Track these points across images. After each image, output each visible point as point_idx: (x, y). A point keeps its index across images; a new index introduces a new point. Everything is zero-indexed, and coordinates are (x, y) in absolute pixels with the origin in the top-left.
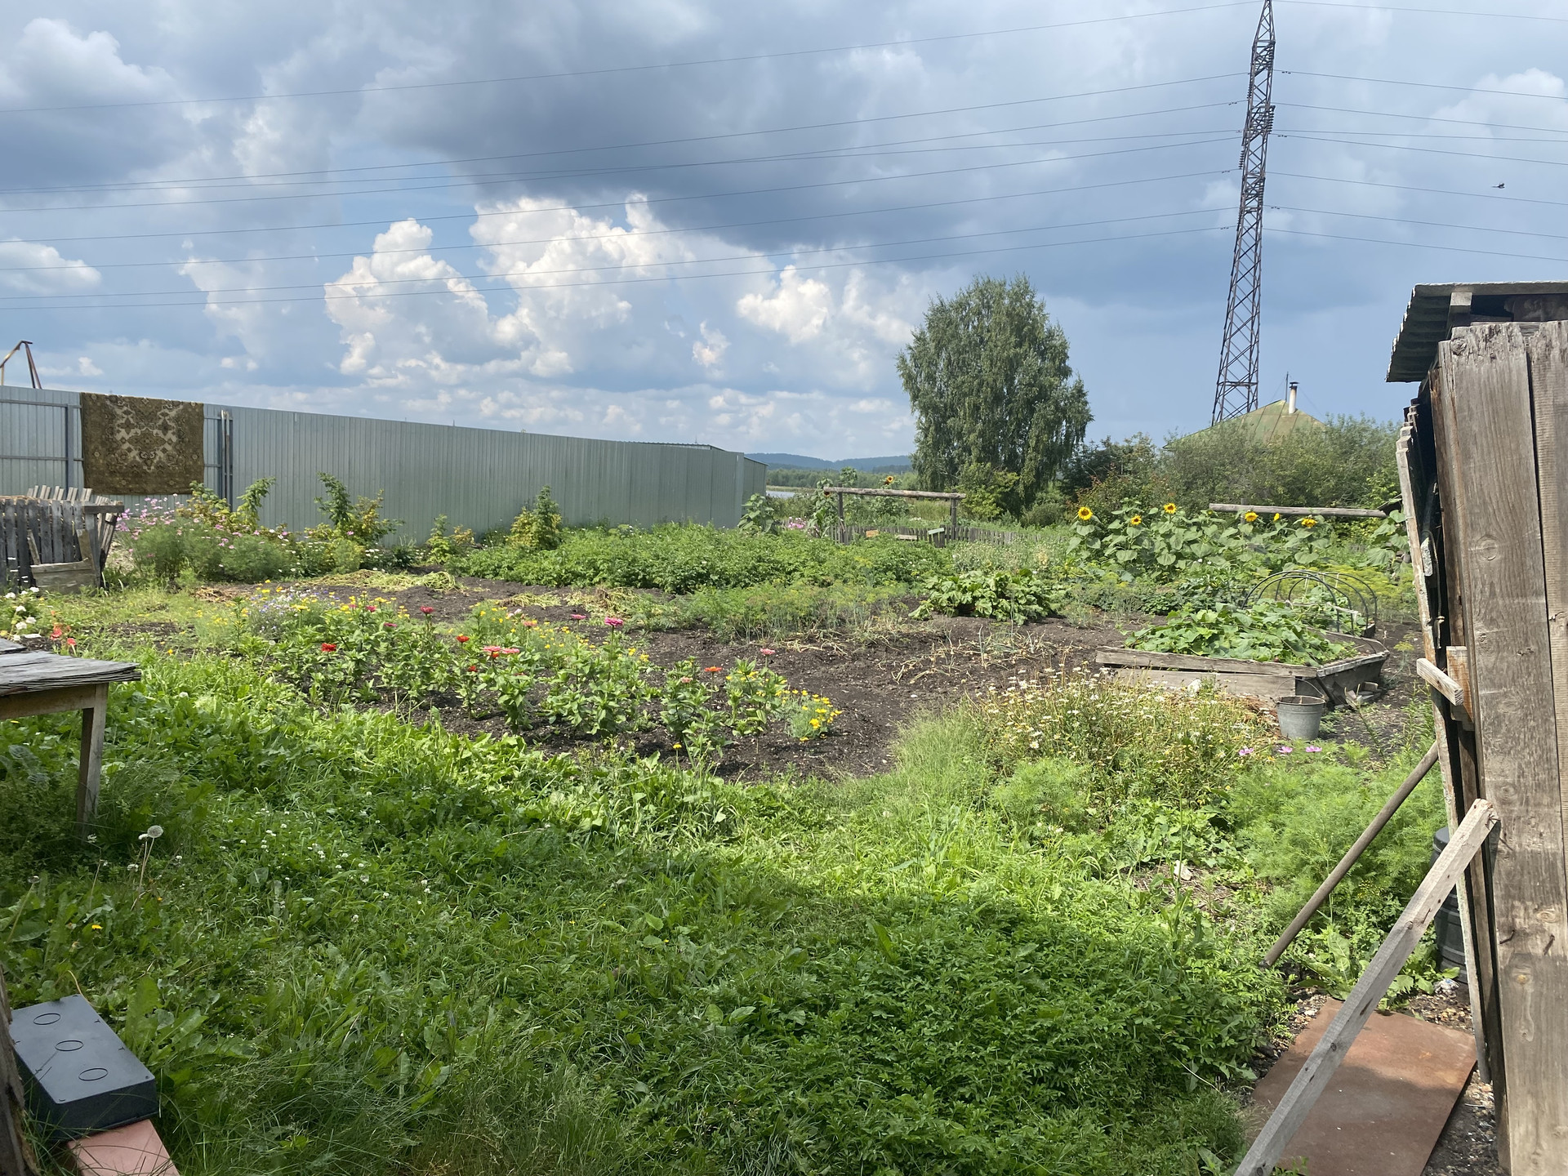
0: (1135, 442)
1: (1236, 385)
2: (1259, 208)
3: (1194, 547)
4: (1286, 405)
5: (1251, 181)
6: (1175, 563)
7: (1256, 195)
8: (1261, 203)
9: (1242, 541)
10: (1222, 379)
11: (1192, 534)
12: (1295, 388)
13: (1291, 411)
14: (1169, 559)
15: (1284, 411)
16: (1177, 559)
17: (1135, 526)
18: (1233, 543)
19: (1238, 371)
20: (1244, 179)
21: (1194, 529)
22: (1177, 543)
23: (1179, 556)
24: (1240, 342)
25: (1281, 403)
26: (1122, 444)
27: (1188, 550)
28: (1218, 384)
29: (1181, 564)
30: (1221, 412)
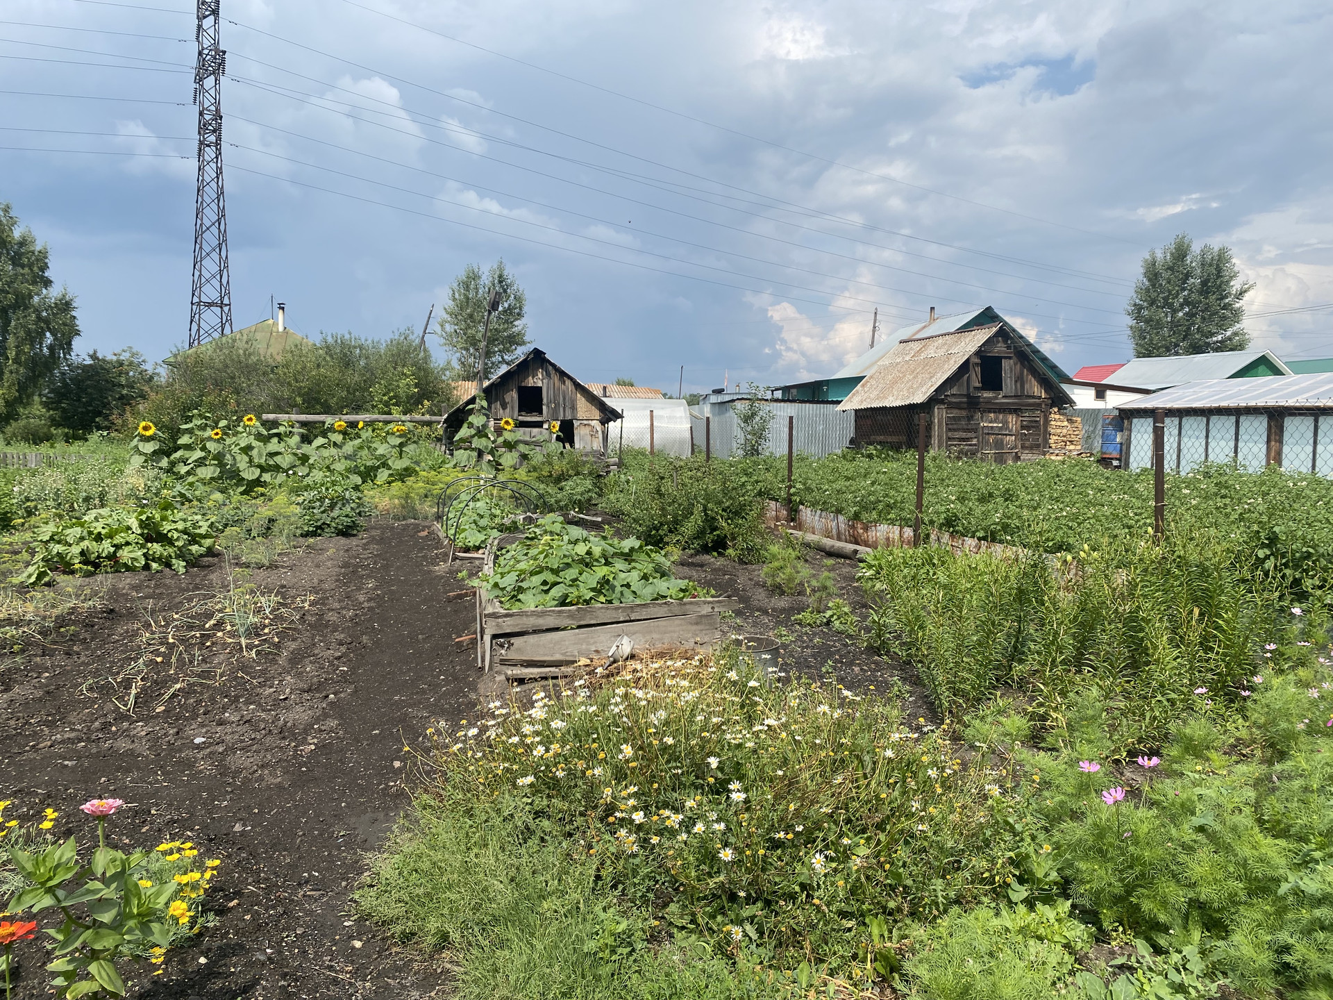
0: (125, 356)
1: (209, 305)
2: (218, 144)
3: (278, 459)
4: (275, 324)
5: (207, 117)
6: (260, 476)
7: (214, 131)
8: (219, 138)
9: (333, 451)
10: (196, 300)
11: (274, 445)
12: (283, 309)
13: (281, 329)
14: (253, 473)
15: (274, 329)
16: (262, 472)
17: (215, 440)
18: (326, 453)
19: (211, 293)
20: (201, 114)
21: (275, 440)
22: (260, 455)
23: (263, 469)
24: (211, 266)
25: (271, 321)
26: (110, 357)
27: (271, 463)
28: (192, 304)
29: (266, 477)
30: (198, 330)
